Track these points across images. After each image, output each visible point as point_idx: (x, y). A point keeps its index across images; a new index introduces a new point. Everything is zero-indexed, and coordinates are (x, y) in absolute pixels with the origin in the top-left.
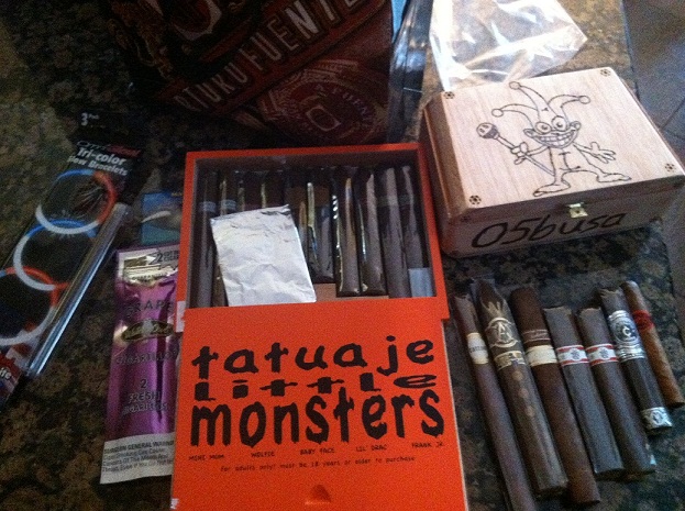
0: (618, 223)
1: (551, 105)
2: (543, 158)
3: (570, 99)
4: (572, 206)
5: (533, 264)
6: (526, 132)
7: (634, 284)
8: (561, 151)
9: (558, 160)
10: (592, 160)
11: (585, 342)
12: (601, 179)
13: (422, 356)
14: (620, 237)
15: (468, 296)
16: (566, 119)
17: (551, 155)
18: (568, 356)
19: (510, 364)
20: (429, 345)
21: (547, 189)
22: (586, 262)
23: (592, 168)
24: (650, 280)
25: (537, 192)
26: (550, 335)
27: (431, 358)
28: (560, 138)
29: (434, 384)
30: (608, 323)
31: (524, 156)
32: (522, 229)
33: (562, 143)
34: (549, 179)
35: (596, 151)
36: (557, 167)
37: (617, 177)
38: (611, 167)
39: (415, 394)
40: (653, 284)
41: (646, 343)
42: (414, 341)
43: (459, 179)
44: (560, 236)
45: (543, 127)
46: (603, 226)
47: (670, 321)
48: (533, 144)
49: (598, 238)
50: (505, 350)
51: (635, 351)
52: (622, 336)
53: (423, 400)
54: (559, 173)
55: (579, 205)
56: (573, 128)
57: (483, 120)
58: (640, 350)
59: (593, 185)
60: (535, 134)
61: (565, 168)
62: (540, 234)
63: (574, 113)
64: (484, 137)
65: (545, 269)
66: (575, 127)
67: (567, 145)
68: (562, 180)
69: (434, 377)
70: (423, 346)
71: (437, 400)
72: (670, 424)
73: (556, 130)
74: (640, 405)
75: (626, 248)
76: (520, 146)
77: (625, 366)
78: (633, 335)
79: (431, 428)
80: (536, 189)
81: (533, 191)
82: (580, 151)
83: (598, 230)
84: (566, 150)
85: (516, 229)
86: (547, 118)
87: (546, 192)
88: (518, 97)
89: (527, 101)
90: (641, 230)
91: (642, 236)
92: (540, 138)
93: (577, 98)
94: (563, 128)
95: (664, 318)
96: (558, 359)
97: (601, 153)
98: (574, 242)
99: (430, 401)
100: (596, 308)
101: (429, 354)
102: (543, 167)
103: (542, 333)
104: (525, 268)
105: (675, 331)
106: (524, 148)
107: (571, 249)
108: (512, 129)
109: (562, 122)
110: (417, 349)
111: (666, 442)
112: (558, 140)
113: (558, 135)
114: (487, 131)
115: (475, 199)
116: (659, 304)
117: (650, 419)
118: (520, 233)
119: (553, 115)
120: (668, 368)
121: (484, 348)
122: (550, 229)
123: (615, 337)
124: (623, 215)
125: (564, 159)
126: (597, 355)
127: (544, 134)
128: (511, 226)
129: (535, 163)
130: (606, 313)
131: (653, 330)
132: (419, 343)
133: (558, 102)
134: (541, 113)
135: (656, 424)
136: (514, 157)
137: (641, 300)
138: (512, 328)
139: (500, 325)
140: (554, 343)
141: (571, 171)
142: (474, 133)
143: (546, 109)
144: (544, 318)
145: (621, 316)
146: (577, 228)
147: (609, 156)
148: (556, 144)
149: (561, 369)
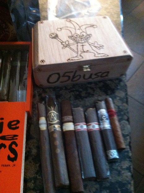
0: (107, 76)
1: (81, 28)
2: (74, 47)
3: (89, 26)
4: (84, 66)
5: (73, 91)
6: (69, 37)
7: (110, 99)
8: (82, 44)
9: (80, 48)
10: (94, 48)
11: (87, 122)
12: (97, 55)
13: (14, 127)
14: (108, 81)
15: (43, 102)
16: (86, 33)
17: (77, 46)
18: (79, 127)
19: (53, 130)
20: (18, 122)
21: (73, 59)
22: (94, 91)
23: (93, 51)
24: (118, 98)
25: (69, 59)
26: (73, 119)
27: (18, 128)
28: (83, 39)
29: (16, 139)
30: (97, 114)
31: (66, 45)
32: (66, 76)
33: (83, 41)
34: (75, 55)
35: (96, 45)
36: (79, 50)
37: (103, 55)
38: (101, 51)
39: (7, 143)
40: (120, 99)
41: (112, 123)
42: (12, 120)
43: (38, 53)
44: (84, 80)
45: (77, 36)
46: (101, 77)
47: (125, 114)
48: (71, 41)
49: (100, 82)
50: (52, 124)
51: (107, 125)
52: (102, 120)
53: (10, 146)
54: (79, 53)
55: (87, 66)
56: (88, 36)
57: (53, 32)
58: (109, 125)
59: (92, 58)
60: (73, 38)
61: (82, 51)
62: (75, 79)
63: (90, 31)
64: (52, 38)
65: (78, 93)
66: (89, 36)
67: (85, 42)
68: (80, 56)
69: (17, 136)
70: (15, 123)
71: (17, 145)
72: (118, 157)
73: (81, 37)
74: (106, 149)
75: (110, 86)
76: (65, 42)
77: (102, 132)
78: (107, 119)
79: (12, 158)
80: (68, 58)
81: (67, 59)
82: (90, 45)
83: (99, 79)
84: (84, 44)
85: (64, 76)
86: (78, 32)
87: (72, 60)
88: (68, 24)
89: (72, 26)
90: (117, 79)
91: (117, 81)
92: (74, 39)
93: (92, 26)
94: (84, 36)
95: (122, 113)
96: (75, 129)
97: (98, 46)
98: (90, 83)
99: (14, 146)
100: (93, 108)
101: (17, 126)
102: (73, 50)
103: (70, 118)
104: (70, 92)
105: (126, 118)
106: (67, 43)
107: (89, 86)
108: (64, 36)
109: (85, 34)
110: (13, 123)
111: (117, 164)
112: (82, 40)
113: (82, 38)
114: (53, 36)
115: (43, 61)
116: (121, 107)
117: (109, 154)
118: (66, 78)
119: (81, 31)
120: (120, 133)
121: (45, 124)
122: (78, 77)
123: (99, 120)
124: (108, 72)
125: (83, 48)
126: (91, 127)
127: (76, 38)
128: (61, 74)
129: (71, 49)
130: (97, 110)
131: (116, 118)
132: (14, 121)
133: (84, 27)
134: (76, 30)
135: (112, 157)
136: (62, 46)
137: (112, 106)
138: (57, 115)
139: (52, 114)
140: (74, 122)
141: (84, 52)
142: (48, 36)
143: (79, 29)
144: (72, 112)
145: (103, 111)
146: (90, 77)
147: (101, 47)
148: (80, 42)
149: (75, 133)
